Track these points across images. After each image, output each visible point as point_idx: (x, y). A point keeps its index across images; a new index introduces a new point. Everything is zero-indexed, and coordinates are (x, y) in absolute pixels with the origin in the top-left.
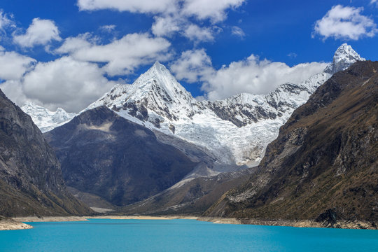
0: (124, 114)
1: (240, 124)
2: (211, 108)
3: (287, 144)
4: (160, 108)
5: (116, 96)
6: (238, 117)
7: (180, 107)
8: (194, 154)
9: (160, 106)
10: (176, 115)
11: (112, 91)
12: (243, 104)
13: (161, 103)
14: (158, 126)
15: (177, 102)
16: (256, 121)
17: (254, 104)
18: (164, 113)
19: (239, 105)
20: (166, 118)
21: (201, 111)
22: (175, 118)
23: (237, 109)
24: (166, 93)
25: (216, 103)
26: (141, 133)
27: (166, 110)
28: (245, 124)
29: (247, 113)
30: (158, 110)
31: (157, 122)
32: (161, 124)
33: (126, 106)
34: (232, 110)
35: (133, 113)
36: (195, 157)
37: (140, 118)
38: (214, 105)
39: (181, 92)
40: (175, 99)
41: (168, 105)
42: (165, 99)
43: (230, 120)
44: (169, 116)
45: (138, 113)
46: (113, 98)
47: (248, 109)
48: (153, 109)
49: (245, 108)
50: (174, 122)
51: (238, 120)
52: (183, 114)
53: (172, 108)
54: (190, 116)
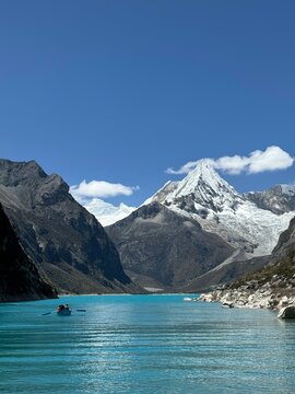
0: (174, 208)
1: (278, 212)
2: (251, 200)
4: (206, 202)
5: (168, 191)
6: (276, 206)
7: (223, 199)
8: (235, 240)
9: (206, 199)
10: (220, 206)
11: (165, 187)
12: (280, 195)
13: (207, 197)
14: (204, 218)
15: (220, 195)
16: (293, 209)
17: (290, 194)
18: (209, 205)
19: (277, 196)
20: (211, 210)
21: (243, 201)
22: (219, 209)
23: (275, 199)
24: (211, 188)
25: (256, 195)
26: (188, 224)
27: (211, 202)
28: (283, 213)
29: (284, 203)
30: (204, 203)
31: (204, 213)
32: (207, 215)
33: (176, 201)
34: (270, 201)
35: (182, 207)
36: (237, 243)
37: (188, 211)
39: (224, 186)
40: (219, 193)
41: (212, 198)
42: (210, 193)
43: (269, 210)
44: (214, 208)
45: (186, 207)
46: (166, 193)
47: (285, 199)
48: (199, 202)
49: (282, 199)
50: (218, 214)
51: (276, 209)
52: (226, 206)
53: (216, 200)
54: (232, 207)
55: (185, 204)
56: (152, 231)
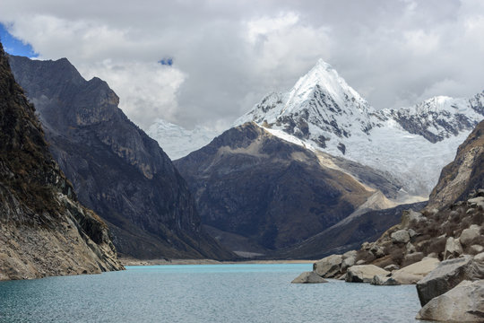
0: (278, 133)
1: (434, 139)
2: (395, 119)
3: (462, 168)
4: (326, 122)
5: (268, 108)
6: (431, 129)
7: (352, 119)
8: (370, 180)
9: (326, 119)
10: (346, 129)
11: (264, 101)
12: (438, 112)
13: (327, 115)
14: (323, 146)
15: (348, 112)
16: (456, 133)
17: (453, 111)
18: (331, 127)
19: (432, 113)
20: (333, 135)
21: (382, 122)
22: (345, 134)
23: (430, 118)
24: (333, 101)
25: (401, 112)
26: (299, 156)
27: (334, 124)
28: (440, 138)
29: (443, 123)
30: (325, 125)
31: (322, 141)
32: (327, 142)
33: (280, 121)
34: (423, 120)
35: (289, 130)
37: (299, 136)
38: (399, 114)
39: (353, 99)
40: (345, 109)
41: (336, 117)
42: (332, 110)
43: (421, 134)
44: (338, 132)
45: (296, 129)
46: (265, 110)
47: (445, 118)
48: (316, 123)
49: (441, 117)
50: (344, 140)
51: (431, 134)
52: (356, 129)
53: (341, 121)
54: (366, 130)
55: (293, 125)
56: (245, 166)
